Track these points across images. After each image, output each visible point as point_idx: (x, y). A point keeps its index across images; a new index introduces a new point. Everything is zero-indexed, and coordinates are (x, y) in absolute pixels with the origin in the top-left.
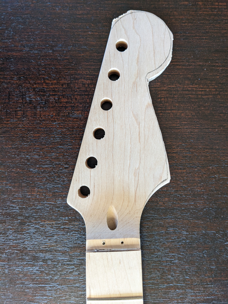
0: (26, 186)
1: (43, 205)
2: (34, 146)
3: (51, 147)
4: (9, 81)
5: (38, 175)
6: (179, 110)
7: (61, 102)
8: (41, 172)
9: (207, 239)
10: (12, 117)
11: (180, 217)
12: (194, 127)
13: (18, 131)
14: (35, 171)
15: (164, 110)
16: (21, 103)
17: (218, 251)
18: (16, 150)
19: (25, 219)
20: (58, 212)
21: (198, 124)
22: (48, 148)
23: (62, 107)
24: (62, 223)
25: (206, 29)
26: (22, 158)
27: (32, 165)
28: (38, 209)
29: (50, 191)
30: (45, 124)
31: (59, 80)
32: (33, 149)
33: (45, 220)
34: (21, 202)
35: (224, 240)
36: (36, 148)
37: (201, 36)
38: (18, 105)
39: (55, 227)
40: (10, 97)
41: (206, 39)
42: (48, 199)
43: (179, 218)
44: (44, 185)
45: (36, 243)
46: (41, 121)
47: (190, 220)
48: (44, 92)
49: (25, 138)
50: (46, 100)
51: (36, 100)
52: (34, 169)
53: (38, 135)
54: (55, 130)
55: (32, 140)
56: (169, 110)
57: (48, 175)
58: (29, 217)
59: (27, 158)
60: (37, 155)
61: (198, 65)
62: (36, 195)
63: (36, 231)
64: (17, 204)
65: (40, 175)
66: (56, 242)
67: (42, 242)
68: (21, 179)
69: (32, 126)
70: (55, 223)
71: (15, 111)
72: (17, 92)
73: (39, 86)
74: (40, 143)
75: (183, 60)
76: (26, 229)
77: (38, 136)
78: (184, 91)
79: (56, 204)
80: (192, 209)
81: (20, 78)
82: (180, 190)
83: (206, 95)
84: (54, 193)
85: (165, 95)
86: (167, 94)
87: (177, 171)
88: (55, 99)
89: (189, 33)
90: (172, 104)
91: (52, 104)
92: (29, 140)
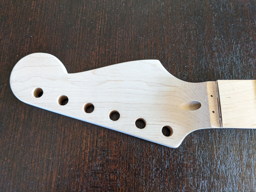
0: (182, 172)
1: (199, 156)
2: (143, 163)
3: (145, 147)
4: (80, 187)
5: (172, 160)
6: (116, 39)
7: (104, 136)
8: (169, 157)
9: (219, 23)
10: (115, 185)
11: (203, 41)
12: (131, 28)
13: (129, 179)
14: (168, 163)
15: (115, 50)
16: (102, 175)
17: (228, 16)
18: (147, 182)
19: (213, 174)
20: (205, 143)
21: (128, 25)
22: (146, 150)
23: (108, 135)
24: (215, 139)
25: (52, 16)
26: (155, 176)
27: (162, 166)
28: (203, 161)
29: (186, 149)
30: (123, 152)
31: (84, 137)
32: (147, 165)
33: (213, 154)
34: (197, 178)
35: (219, 11)
36: (146, 162)
37: (57, 20)
38: (104, 179)
39: (218, 146)
40: (96, 186)
41: (60, 16)
42: (193, 152)
43: (205, 42)
44: (181, 155)
45: (234, 164)
46: (120, 156)
47: (205, 34)
48: (93, 151)
49: (136, 172)
50: (101, 151)
51: (101, 160)
52: (166, 164)
53: (133, 159)
54: (129, 143)
55: (138, 165)
56: (115, 45)
57: (171, 151)
58: (211, 171)
59: (155, 170)
60: (152, 160)
61: (80, 23)
62: (190, 163)
63: (223, 164)
64: (199, 182)
65: (172, 159)
66: (232, 145)
67: (233, 159)
68: (175, 177)
69: (125, 165)
70: (215, 145)
71: (110, 181)
72: (91, 179)
73: (87, 156)
74: (141, 157)
75: (75, 34)
76: (222, 173)
77: (135, 159)
78: (100, 34)
79: (198, 144)
80: (196, 32)
81: (78, 175)
82: (182, 40)
83: (105, 18)
84: (187, 145)
85: (103, 48)
86: (102, 46)
87: (166, 42)
88: (100, 142)
89: (54, 29)
90: (111, 44)
91: (105, 145)
92: (139, 169)
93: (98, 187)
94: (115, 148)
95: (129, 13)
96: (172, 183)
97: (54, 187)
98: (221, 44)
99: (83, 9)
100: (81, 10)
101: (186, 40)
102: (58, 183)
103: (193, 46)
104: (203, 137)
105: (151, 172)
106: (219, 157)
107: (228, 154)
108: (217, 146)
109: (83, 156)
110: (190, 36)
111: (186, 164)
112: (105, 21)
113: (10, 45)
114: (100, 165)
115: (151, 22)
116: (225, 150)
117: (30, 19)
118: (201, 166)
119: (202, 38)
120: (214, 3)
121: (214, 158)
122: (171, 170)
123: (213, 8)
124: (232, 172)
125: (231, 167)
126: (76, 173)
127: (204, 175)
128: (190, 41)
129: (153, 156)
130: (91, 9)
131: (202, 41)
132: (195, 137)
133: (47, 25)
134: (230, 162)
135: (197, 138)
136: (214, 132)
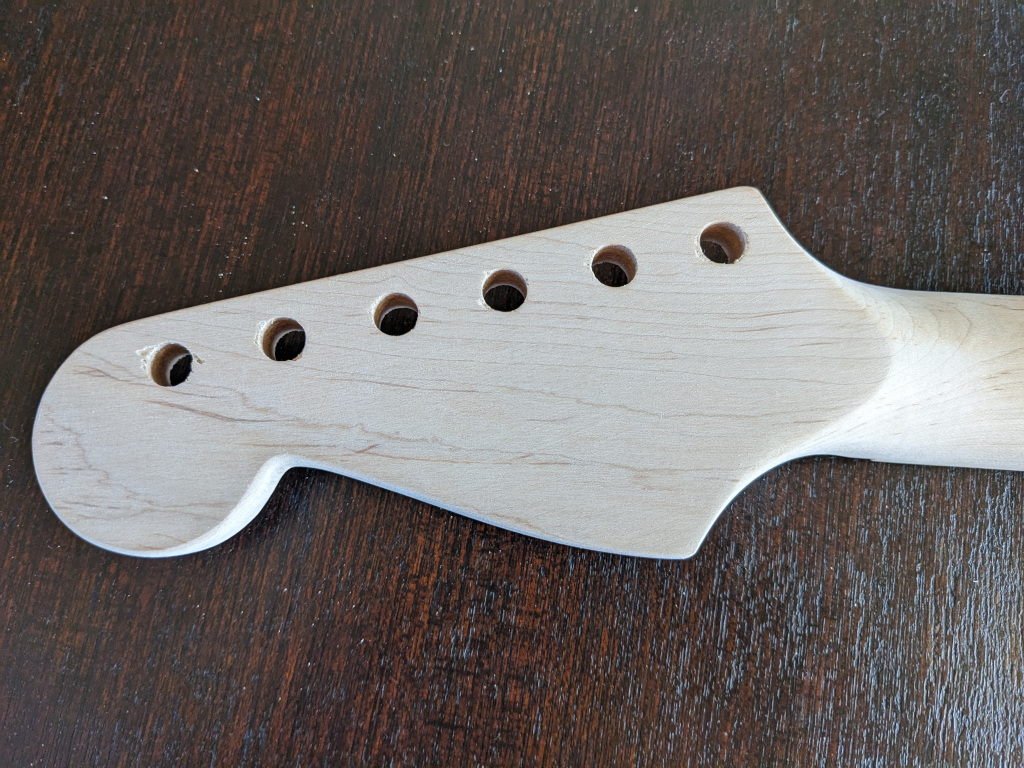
93: (457, 727)
94: (539, 583)
95: (654, 48)
96: (744, 752)
97: (287, 704)
98: (1008, 216)
99: (470, 12)
100: (463, 13)
101: (869, 184)
102: (304, 691)
103: (895, 213)
104: (891, 585)
105: (668, 697)
106: (944, 675)
107: (979, 664)
108: (941, 628)
109: (410, 596)
110: (888, 170)
111: (811, 683)
112: (552, 71)
113: (170, 122)
114: (472, 640)
115: (738, 95)
116: (972, 647)
117: (258, 28)
118: (870, 698)
119: (935, 186)
120: (1003, 46)
121: (925, 673)
122: (749, 699)
123: (996, 68)
124: (988, 737)
125: (986, 719)
126: (376, 661)
127: (876, 735)
128: (884, 190)
129: (685, 633)
130: (504, 16)
131: (934, 195)
132: (859, 581)
133: (322, 63)
134: (985, 697)
135: (866, 589)
136: (937, 572)
